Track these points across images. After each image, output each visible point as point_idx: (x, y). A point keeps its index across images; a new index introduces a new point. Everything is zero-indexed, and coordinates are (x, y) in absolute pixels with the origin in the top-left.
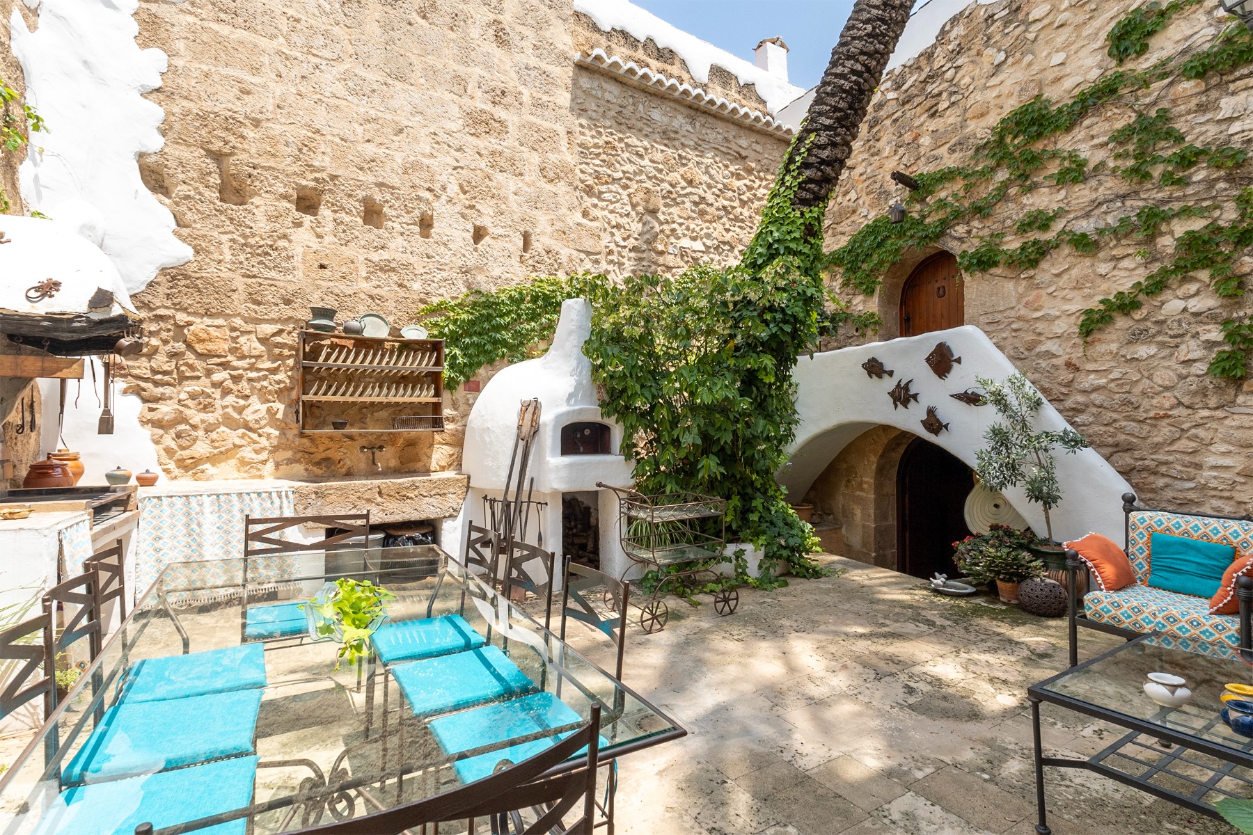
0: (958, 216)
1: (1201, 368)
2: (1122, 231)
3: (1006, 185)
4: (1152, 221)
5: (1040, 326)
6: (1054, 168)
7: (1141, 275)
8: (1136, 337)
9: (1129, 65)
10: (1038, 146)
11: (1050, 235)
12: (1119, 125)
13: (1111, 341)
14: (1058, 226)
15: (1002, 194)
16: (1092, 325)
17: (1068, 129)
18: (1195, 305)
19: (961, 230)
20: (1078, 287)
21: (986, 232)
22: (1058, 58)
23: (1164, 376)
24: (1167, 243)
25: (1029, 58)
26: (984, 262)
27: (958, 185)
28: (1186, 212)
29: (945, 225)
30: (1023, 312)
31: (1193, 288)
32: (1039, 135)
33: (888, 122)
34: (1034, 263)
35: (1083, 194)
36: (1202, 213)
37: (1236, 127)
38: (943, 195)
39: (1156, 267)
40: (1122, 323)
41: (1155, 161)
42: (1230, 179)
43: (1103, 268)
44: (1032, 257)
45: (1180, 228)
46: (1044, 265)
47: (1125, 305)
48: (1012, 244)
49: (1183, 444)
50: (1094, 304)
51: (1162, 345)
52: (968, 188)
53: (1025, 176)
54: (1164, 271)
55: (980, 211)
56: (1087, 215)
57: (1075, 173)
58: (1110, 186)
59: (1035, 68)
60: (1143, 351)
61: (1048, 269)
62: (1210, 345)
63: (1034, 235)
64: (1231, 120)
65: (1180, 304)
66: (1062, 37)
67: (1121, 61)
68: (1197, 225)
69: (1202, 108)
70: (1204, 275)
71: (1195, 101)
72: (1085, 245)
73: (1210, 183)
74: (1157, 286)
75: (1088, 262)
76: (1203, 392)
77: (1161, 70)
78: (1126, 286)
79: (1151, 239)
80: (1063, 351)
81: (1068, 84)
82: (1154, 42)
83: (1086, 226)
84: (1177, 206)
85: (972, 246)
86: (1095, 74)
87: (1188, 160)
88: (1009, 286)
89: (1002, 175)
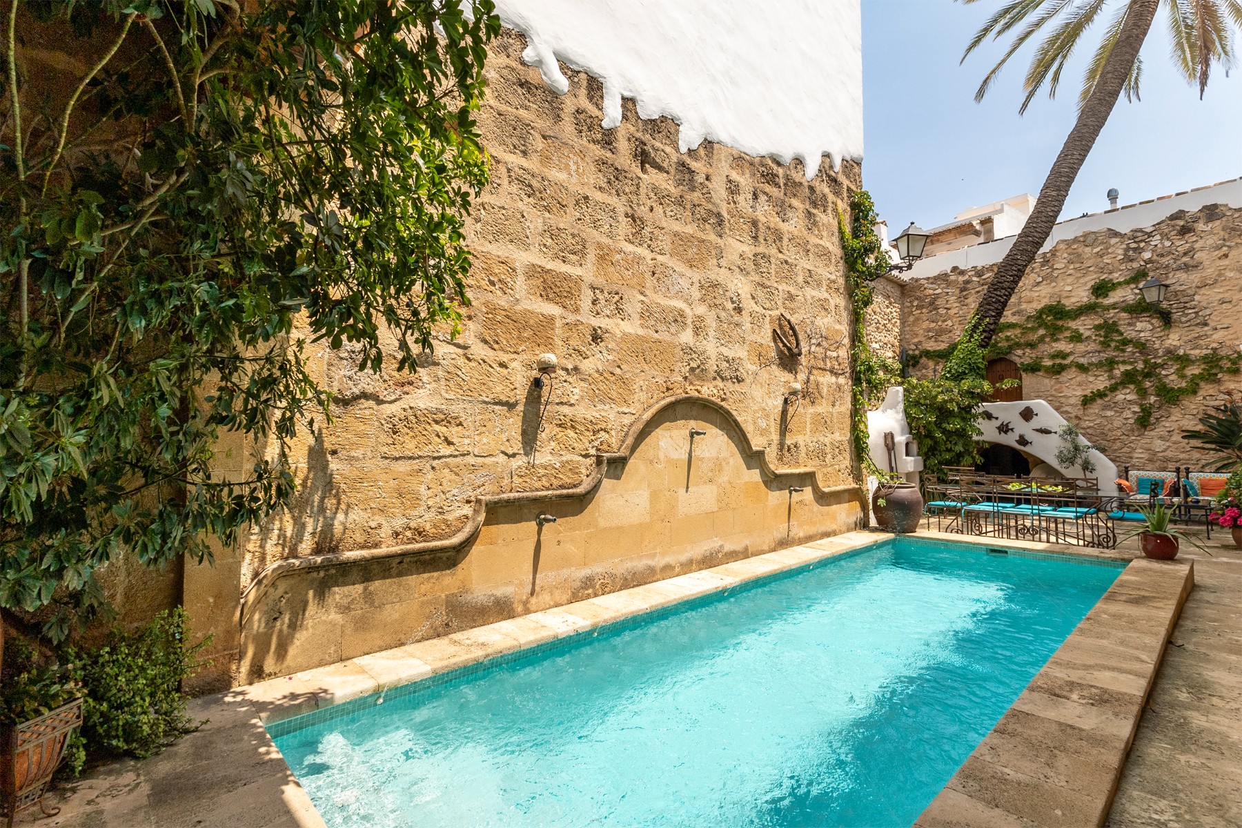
0: (1018, 345)
1: (1132, 421)
2: (1100, 365)
3: (1043, 337)
4: (1111, 364)
5: (1063, 400)
6: (1068, 334)
7: (1107, 384)
8: (1105, 408)
9: (1100, 300)
10: (1060, 323)
11: (1067, 362)
12: (1097, 323)
13: (1095, 408)
14: (1071, 358)
15: (1042, 339)
16: (1087, 401)
17: (1074, 320)
18: (1129, 397)
19: (1019, 352)
20: (1080, 385)
21: (1033, 355)
22: (1069, 288)
23: (1117, 423)
24: (1117, 372)
25: (1054, 284)
26: (1034, 368)
27: (1018, 331)
28: (1124, 362)
29: (1011, 348)
30: (1054, 393)
31: (1128, 391)
32: (1060, 319)
33: (973, 291)
34: (1059, 373)
35: (1081, 347)
36: (1131, 363)
37: (1142, 334)
38: (1009, 334)
39: (1113, 381)
40: (1099, 401)
41: (1112, 340)
42: (1140, 352)
43: (1091, 379)
44: (1057, 370)
45: (1123, 368)
46: (1063, 374)
47: (1101, 395)
48: (1048, 363)
49: (1125, 450)
50: (1088, 392)
51: (1116, 411)
52: (1022, 334)
53: (1053, 335)
54: (1117, 384)
55: (1032, 345)
56: (1083, 356)
57: (1077, 338)
58: (1092, 346)
59: (1057, 290)
60: (1109, 413)
61: (1065, 376)
62: (1135, 413)
63: (1058, 361)
64: (1141, 331)
65: (1123, 397)
66: (1069, 280)
67: (1097, 298)
68: (1129, 367)
69: (1129, 324)
70: (1132, 387)
71: (1127, 321)
72: (1083, 368)
73: (1134, 353)
74: (1113, 389)
75: (1084, 375)
76: (1133, 430)
77: (1114, 306)
78: (1101, 387)
79: (1111, 370)
80: (1074, 412)
81: (1073, 300)
82: (1111, 294)
83: (1082, 361)
84: (1121, 359)
85: (1027, 361)
86: (1085, 299)
87: (1126, 342)
88: (1047, 381)
89: (1041, 332)
